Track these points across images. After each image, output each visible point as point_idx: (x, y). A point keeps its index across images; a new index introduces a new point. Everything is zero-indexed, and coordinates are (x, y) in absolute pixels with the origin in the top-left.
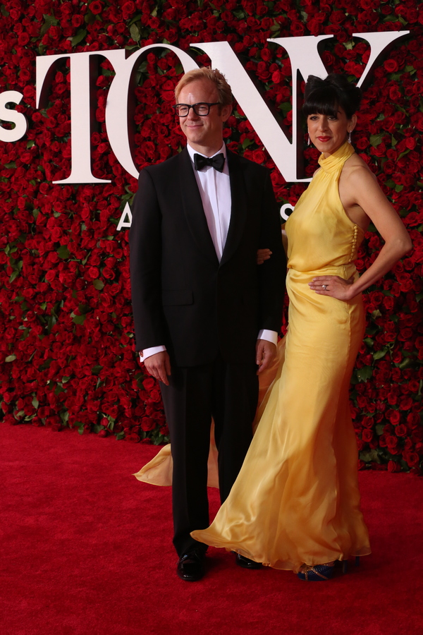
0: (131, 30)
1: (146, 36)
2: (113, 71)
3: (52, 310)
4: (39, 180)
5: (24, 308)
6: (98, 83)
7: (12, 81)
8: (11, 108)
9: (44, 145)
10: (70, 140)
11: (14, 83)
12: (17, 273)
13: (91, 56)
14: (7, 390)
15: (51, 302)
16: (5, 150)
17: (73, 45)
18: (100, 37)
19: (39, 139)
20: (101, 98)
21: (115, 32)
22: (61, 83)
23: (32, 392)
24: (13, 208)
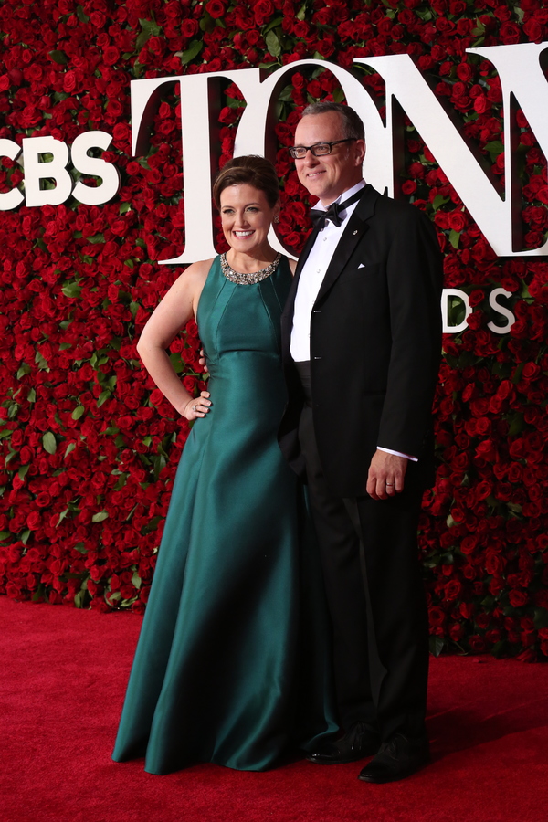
0: (268, 40)
1: (289, 48)
2: (243, 100)
3: (160, 447)
4: (138, 260)
5: (118, 443)
6: (221, 119)
7: (96, 118)
8: (95, 156)
9: (145, 209)
10: (182, 202)
11: (99, 119)
12: (109, 394)
13: (209, 79)
14: (95, 563)
15: (158, 435)
16: (88, 217)
17: (184, 63)
18: (223, 52)
19: (136, 200)
20: (226, 140)
21: (244, 44)
22: (168, 119)
23: (132, 566)
24: (101, 300)
